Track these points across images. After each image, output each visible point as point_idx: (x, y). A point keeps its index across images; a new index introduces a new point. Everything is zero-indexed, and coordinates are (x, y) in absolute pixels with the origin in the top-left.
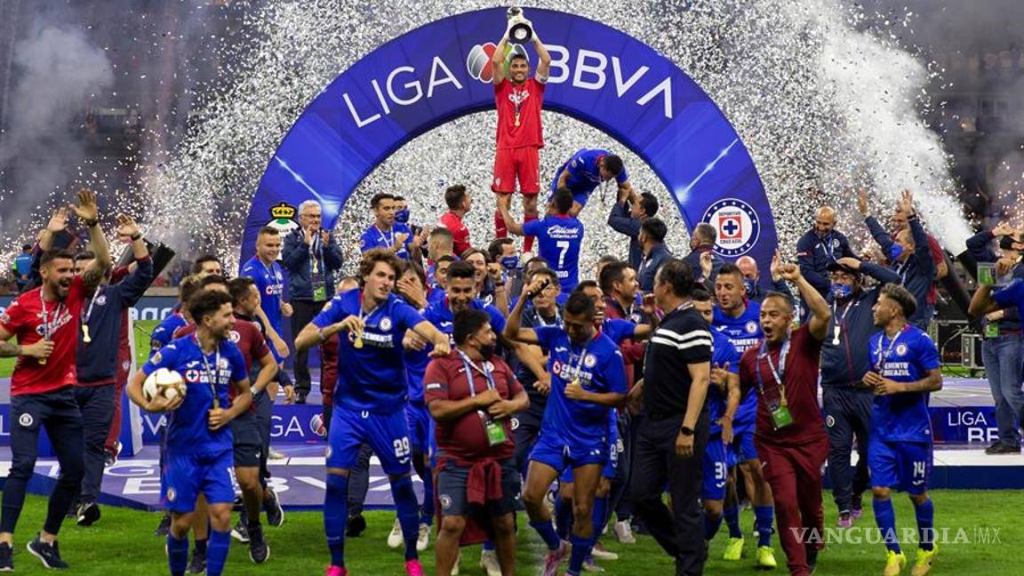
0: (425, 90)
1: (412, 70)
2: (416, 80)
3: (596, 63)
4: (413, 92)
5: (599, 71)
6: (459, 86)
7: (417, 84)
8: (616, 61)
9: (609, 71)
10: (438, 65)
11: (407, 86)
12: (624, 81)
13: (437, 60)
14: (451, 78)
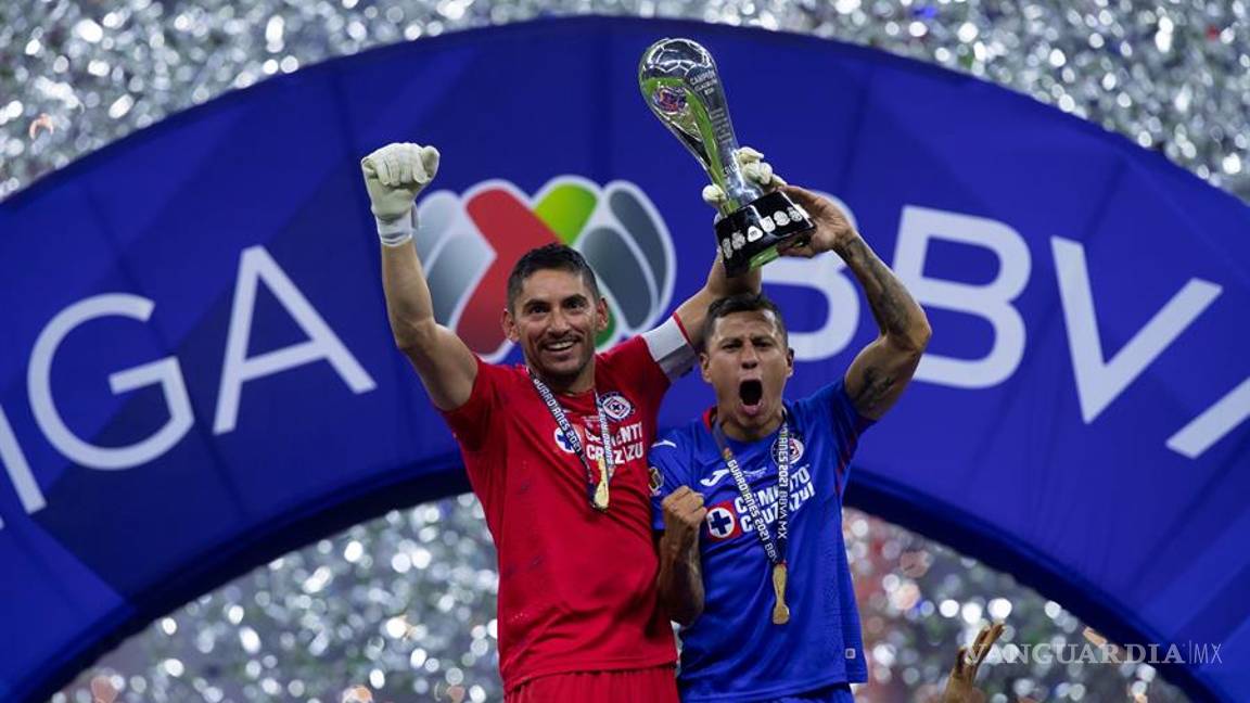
0: (203, 402)
1: (141, 308)
2: (162, 354)
3: (977, 266)
4: (148, 409)
5: (994, 302)
6: (358, 379)
7: (167, 373)
8: (1069, 258)
9: (1040, 302)
10: (263, 291)
11: (123, 382)
12: (1111, 346)
13: (256, 264)
14: (323, 344)
